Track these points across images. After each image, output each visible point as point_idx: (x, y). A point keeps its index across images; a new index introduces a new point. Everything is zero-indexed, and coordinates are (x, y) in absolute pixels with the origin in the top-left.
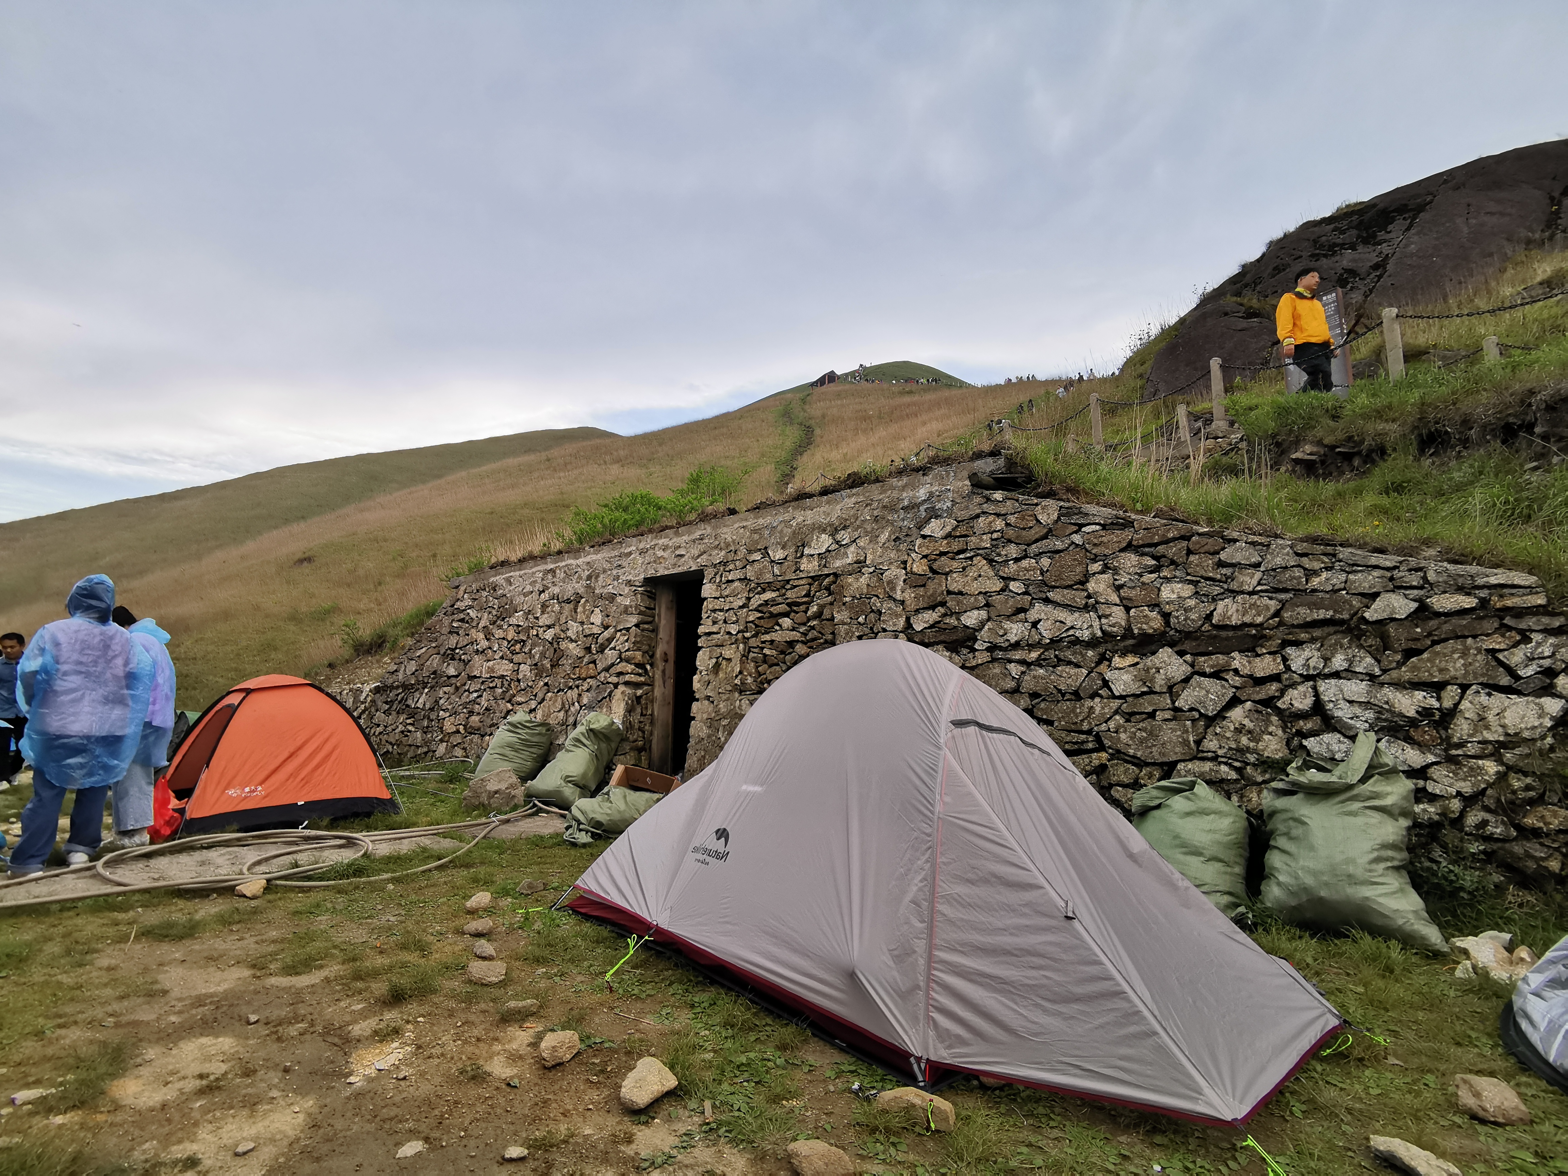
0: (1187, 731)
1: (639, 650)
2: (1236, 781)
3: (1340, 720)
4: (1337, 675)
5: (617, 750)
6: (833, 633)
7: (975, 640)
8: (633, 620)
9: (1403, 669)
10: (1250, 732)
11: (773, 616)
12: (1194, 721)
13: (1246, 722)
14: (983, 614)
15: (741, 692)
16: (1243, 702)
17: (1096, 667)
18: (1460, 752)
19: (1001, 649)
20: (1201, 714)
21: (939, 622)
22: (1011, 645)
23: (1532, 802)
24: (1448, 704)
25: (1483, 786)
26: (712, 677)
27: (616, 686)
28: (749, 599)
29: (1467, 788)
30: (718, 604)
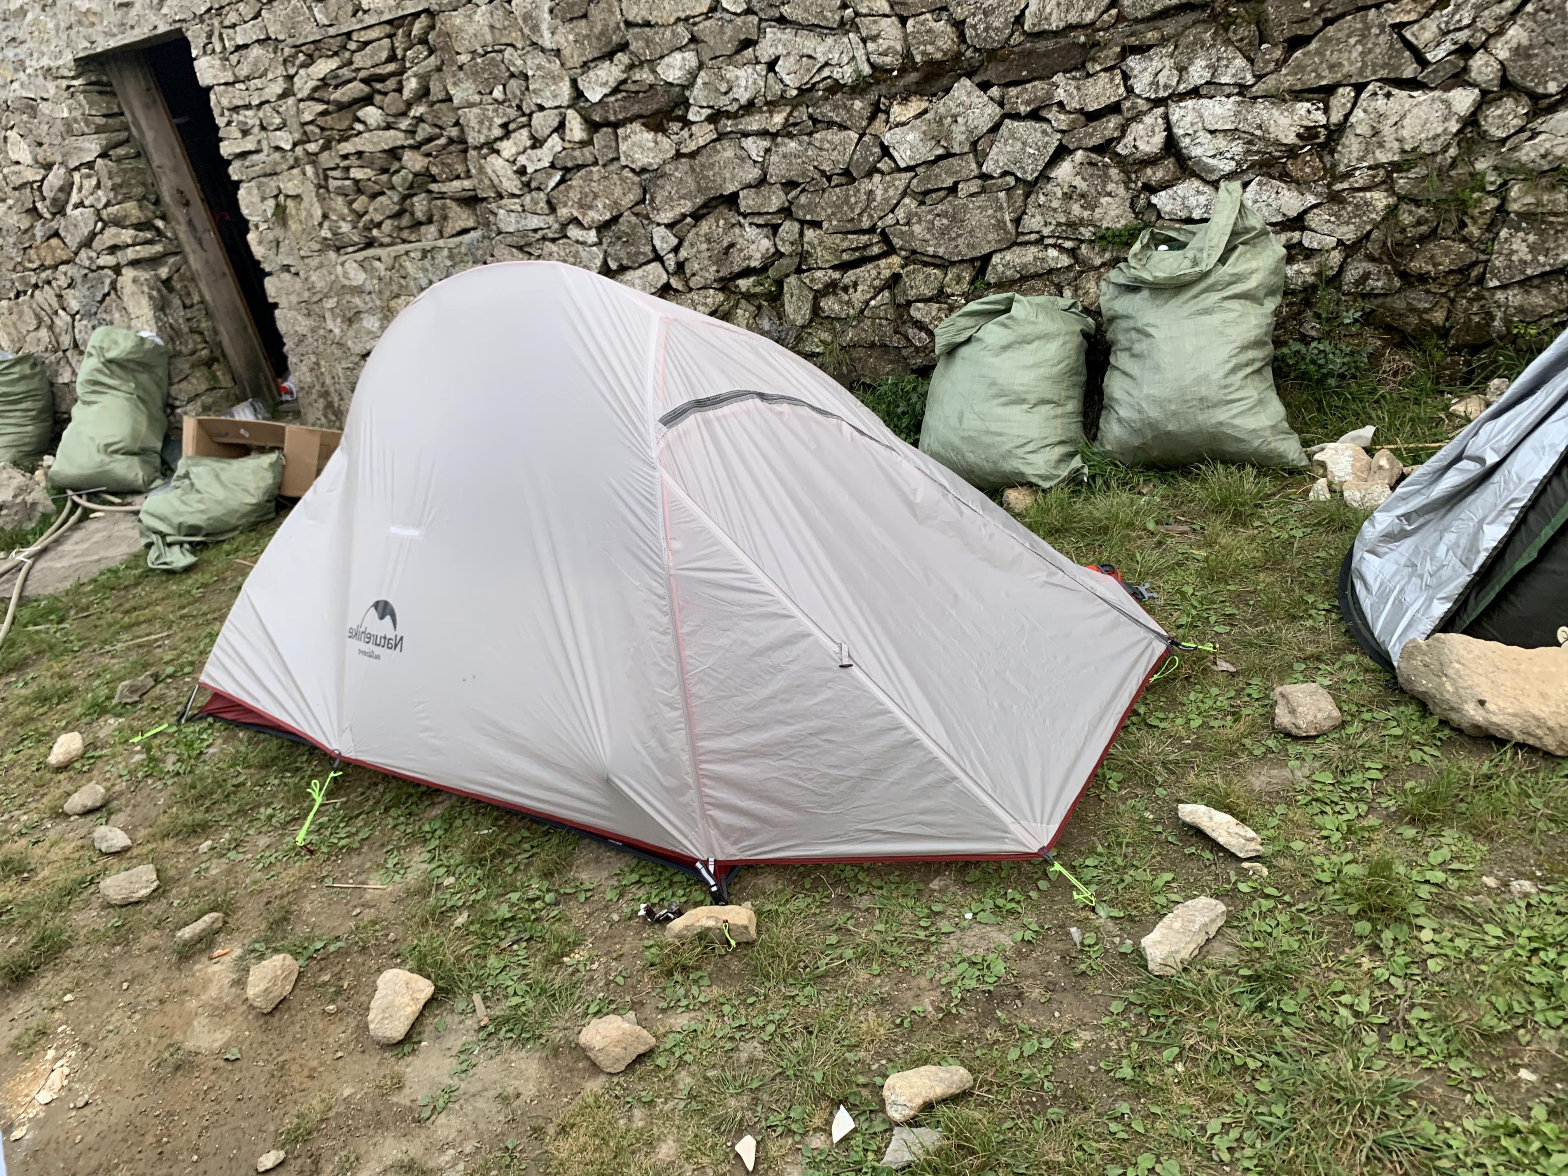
0: (1001, 208)
1: (127, 198)
2: (1069, 268)
3: (1199, 161)
4: (1195, 93)
5: (170, 377)
6: (457, 124)
7: (687, 105)
8: (91, 147)
9: (1284, 71)
10: (1083, 196)
11: (342, 107)
12: (1009, 190)
13: (1078, 182)
14: (690, 58)
15: (338, 249)
16: (1071, 152)
17: (869, 124)
18: (1345, 185)
19: (728, 115)
20: (1017, 179)
21: (624, 81)
22: (741, 107)
23: (1422, 239)
24: (1336, 117)
25: (1368, 228)
26: (278, 232)
27: (117, 269)
28: (290, 78)
29: (1349, 233)
30: (237, 95)
